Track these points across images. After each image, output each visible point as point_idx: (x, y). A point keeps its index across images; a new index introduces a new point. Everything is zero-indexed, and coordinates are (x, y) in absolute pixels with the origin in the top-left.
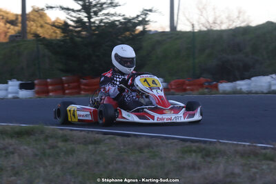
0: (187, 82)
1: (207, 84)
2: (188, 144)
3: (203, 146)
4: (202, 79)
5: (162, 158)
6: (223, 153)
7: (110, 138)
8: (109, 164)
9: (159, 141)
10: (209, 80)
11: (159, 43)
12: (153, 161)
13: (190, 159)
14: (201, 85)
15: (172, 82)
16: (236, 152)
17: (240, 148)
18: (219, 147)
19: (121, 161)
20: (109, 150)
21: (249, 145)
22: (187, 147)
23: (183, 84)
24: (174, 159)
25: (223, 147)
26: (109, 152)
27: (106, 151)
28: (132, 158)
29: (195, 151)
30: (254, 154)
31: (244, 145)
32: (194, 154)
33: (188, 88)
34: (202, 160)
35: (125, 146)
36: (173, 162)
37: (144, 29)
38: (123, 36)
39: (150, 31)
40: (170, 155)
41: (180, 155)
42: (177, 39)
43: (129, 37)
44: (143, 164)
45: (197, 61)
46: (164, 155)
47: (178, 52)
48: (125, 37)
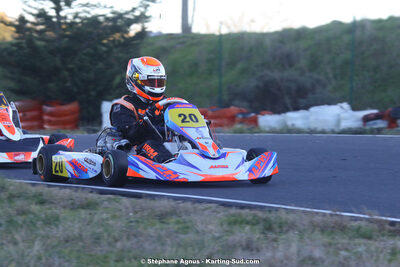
0: (210, 113)
1: (240, 116)
2: (233, 211)
3: (260, 214)
4: (233, 109)
5: (197, 232)
6: (292, 226)
7: (109, 199)
8: (116, 241)
9: (189, 205)
10: (244, 110)
11: (165, 50)
12: (183, 236)
13: (243, 234)
14: (232, 119)
16: (314, 226)
17: (317, 219)
18: (283, 215)
19: (135, 236)
20: (114, 217)
21: (331, 215)
22: (233, 215)
24: (217, 235)
25: (291, 217)
26: (111, 222)
27: (107, 219)
28: (151, 231)
29: (248, 223)
30: (342, 228)
31: (324, 215)
32: (248, 228)
34: (262, 236)
35: (136, 213)
36: (219, 238)
37: (144, 29)
38: (111, 39)
39: (151, 32)
40: (210, 227)
41: (225, 227)
42: (192, 45)
43: (119, 41)
44: (169, 241)
45: (224, 80)
46: (200, 227)
47: (195, 65)
48: (113, 41)
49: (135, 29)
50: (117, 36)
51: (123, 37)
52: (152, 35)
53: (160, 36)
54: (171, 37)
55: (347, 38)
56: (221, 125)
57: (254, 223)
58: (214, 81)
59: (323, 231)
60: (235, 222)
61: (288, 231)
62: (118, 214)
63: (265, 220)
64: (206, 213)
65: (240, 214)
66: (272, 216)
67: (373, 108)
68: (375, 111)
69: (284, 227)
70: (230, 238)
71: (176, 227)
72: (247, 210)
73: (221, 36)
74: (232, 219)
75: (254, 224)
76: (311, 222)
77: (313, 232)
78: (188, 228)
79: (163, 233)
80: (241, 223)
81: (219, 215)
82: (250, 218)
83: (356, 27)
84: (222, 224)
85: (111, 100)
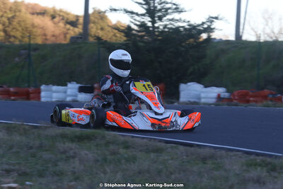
0: (251, 93)
1: (271, 96)
2: (252, 157)
3: (269, 160)
4: (266, 91)
5: (226, 170)
7: (172, 147)
9: (223, 152)
10: (274, 92)
11: (223, 51)
12: (216, 173)
14: (265, 97)
15: (235, 93)
19: (184, 171)
20: (172, 159)
22: (251, 160)
23: (246, 94)
24: (238, 172)
26: (170, 161)
27: (168, 160)
28: (195, 169)
29: (260, 165)
32: (259, 168)
33: (251, 99)
34: (267, 174)
35: (187, 156)
37: (209, 37)
38: (188, 42)
39: (215, 39)
40: (235, 167)
41: (244, 168)
43: (193, 44)
44: (206, 175)
45: (261, 72)
46: (228, 167)
47: (243, 62)
48: (189, 44)
50: (192, 40)
51: (196, 42)
52: (216, 41)
53: (221, 42)
54: (228, 42)
56: (256, 102)
58: (255, 73)
60: (251, 165)
62: (175, 157)
64: (234, 158)
65: (255, 159)
70: (247, 175)
71: (213, 166)
74: (250, 162)
75: (263, 167)
78: (220, 167)
79: (203, 170)
80: (256, 165)
84: (242, 166)
85: (186, 83)
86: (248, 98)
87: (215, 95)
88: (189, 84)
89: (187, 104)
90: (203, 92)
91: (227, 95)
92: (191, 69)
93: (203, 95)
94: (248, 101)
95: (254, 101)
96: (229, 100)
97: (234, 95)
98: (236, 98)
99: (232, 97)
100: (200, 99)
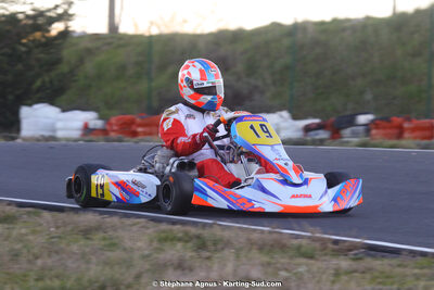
0: (138, 120)
2: (164, 226)
3: (193, 230)
5: (125, 249)
6: (227, 244)
7: (29, 213)
8: (37, 258)
9: (116, 220)
11: (89, 52)
12: (109, 254)
13: (174, 252)
15: (113, 120)
16: (251, 243)
17: (255, 236)
18: (218, 232)
19: (57, 252)
20: (34, 232)
21: (270, 232)
22: (164, 232)
23: (132, 122)
24: (146, 252)
25: (226, 234)
26: (31, 237)
27: (26, 235)
28: (75, 248)
29: (180, 240)
30: (280, 246)
31: (262, 232)
32: (179, 245)
33: (140, 129)
34: (193, 254)
35: (57, 228)
36: (148, 256)
37: (67, 27)
38: (31, 38)
39: (73, 32)
40: (139, 244)
41: (155, 244)
42: (119, 46)
43: (39, 41)
44: (94, 259)
45: (153, 84)
46: (128, 244)
47: (122, 68)
48: (34, 41)
49: (57, 28)
50: (38, 35)
51: (44, 36)
52: (75, 35)
53: (84, 36)
54: (96, 37)
55: (286, 42)
56: (150, 134)
57: (186, 239)
58: (143, 86)
59: (261, 249)
60: (166, 240)
61: (223, 249)
62: (38, 229)
63: (198, 237)
64: (135, 228)
65: (171, 230)
66: (206, 233)
67: (315, 117)
68: (317, 121)
69: (220, 245)
70: (162, 256)
71: (103, 243)
72: (178, 227)
73: (151, 37)
74: (163, 235)
75: (187, 242)
76: (249, 240)
77: (250, 250)
78: (114, 245)
79: (87, 250)
80: (172, 240)
81: (149, 231)
82: (180, 235)
83: (297, 29)
84: (151, 241)
85: (30, 105)
86: (134, 128)
87: (80, 124)
88: (36, 106)
89: (38, 140)
90: (60, 120)
91: (99, 124)
92: (38, 83)
93: (59, 125)
94: (135, 134)
95: (145, 134)
96: (104, 132)
97: (110, 124)
98: (115, 128)
99: (108, 127)
100: (54, 130)
